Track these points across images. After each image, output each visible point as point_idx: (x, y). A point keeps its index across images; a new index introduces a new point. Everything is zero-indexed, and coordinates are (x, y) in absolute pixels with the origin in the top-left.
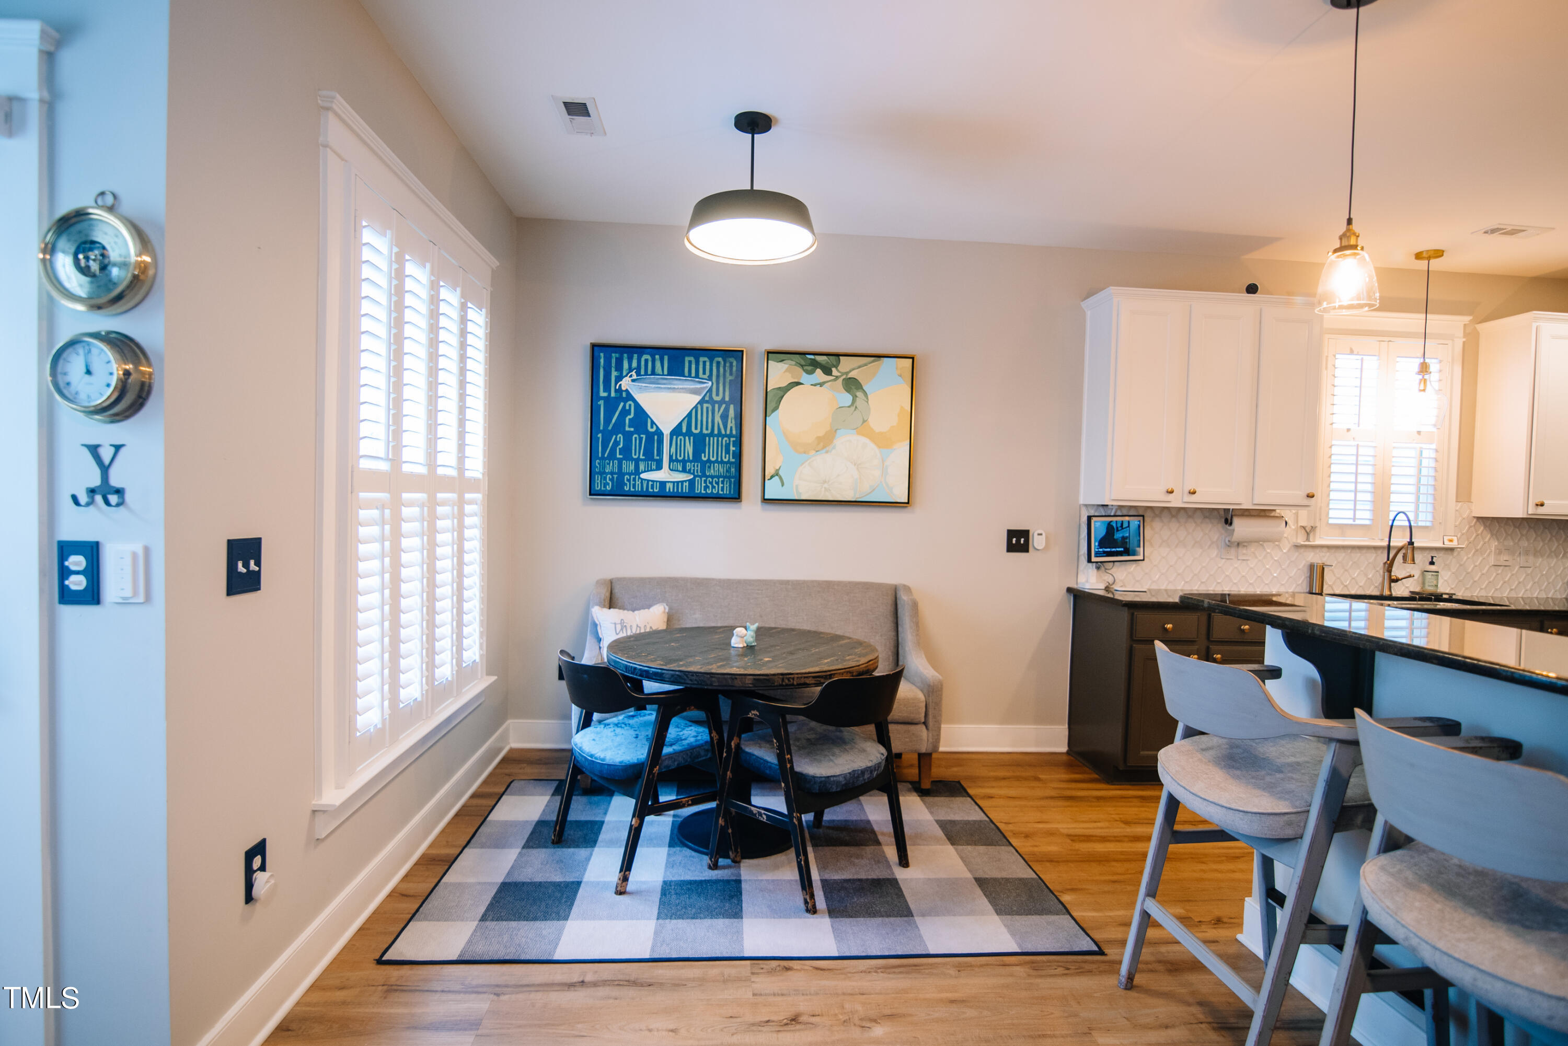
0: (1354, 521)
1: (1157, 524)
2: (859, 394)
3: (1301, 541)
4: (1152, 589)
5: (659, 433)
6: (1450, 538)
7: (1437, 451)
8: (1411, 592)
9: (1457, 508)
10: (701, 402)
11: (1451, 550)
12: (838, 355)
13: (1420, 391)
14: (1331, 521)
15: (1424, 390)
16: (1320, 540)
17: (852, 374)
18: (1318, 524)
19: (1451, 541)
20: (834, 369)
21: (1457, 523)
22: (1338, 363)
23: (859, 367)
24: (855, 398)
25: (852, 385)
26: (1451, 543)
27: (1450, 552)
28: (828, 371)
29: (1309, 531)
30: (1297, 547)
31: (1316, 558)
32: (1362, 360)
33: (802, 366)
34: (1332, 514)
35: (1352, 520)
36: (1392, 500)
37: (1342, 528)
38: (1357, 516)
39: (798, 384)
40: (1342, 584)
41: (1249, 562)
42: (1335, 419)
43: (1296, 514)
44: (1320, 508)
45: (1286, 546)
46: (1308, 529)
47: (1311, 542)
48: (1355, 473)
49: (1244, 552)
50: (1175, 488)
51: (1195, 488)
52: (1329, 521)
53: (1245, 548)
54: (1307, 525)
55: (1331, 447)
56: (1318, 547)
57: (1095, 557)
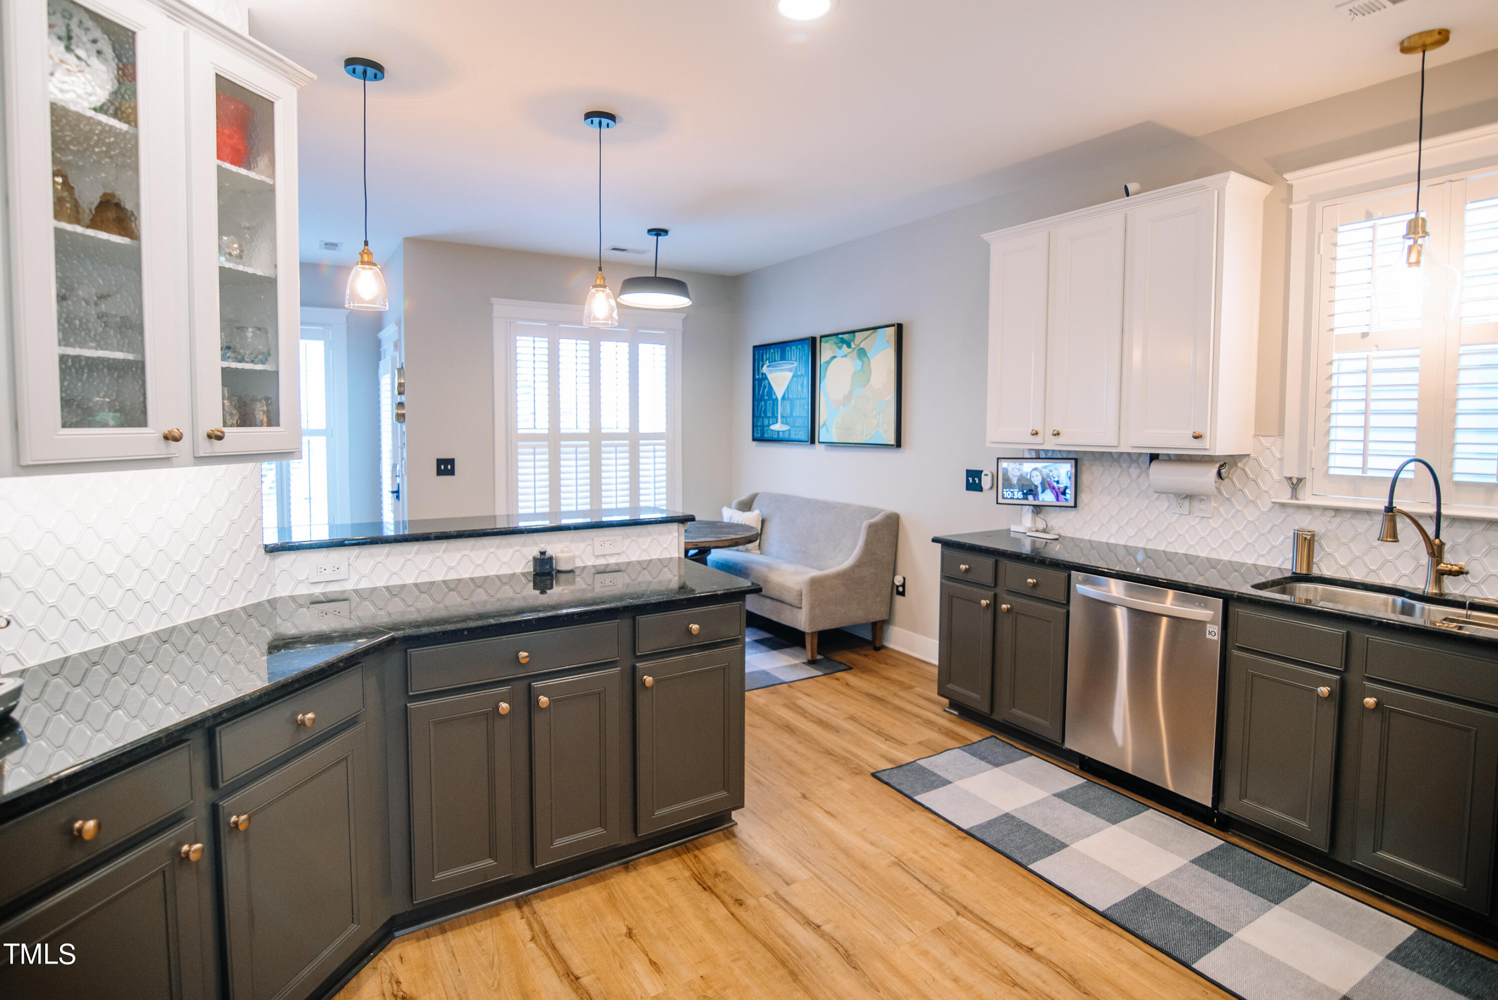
2: (865, 360)
3: (1285, 498)
4: (1094, 541)
5: (777, 399)
10: (793, 376)
12: (853, 332)
13: (1411, 264)
14: (1332, 471)
15: (1416, 263)
16: (1307, 498)
17: (862, 345)
18: (1308, 476)
20: (852, 344)
22: (1340, 238)
23: (865, 339)
24: (863, 362)
25: (862, 353)
28: (849, 346)
29: (1295, 485)
30: (1283, 505)
31: (1305, 522)
33: (836, 343)
34: (1334, 461)
35: (1361, 471)
36: (1458, 440)
37: (1354, 483)
38: (1370, 465)
39: (834, 357)
40: (1367, 567)
41: (1210, 520)
42: (1337, 321)
43: (1281, 459)
44: (1311, 452)
45: (1265, 505)
46: (1295, 481)
47: (1297, 499)
48: (1366, 400)
49: (1203, 507)
50: (1039, 429)
51: (1058, 429)
52: (1327, 471)
53: (1203, 503)
54: (1295, 475)
55: (1331, 363)
56: (1309, 507)
57: (1003, 498)
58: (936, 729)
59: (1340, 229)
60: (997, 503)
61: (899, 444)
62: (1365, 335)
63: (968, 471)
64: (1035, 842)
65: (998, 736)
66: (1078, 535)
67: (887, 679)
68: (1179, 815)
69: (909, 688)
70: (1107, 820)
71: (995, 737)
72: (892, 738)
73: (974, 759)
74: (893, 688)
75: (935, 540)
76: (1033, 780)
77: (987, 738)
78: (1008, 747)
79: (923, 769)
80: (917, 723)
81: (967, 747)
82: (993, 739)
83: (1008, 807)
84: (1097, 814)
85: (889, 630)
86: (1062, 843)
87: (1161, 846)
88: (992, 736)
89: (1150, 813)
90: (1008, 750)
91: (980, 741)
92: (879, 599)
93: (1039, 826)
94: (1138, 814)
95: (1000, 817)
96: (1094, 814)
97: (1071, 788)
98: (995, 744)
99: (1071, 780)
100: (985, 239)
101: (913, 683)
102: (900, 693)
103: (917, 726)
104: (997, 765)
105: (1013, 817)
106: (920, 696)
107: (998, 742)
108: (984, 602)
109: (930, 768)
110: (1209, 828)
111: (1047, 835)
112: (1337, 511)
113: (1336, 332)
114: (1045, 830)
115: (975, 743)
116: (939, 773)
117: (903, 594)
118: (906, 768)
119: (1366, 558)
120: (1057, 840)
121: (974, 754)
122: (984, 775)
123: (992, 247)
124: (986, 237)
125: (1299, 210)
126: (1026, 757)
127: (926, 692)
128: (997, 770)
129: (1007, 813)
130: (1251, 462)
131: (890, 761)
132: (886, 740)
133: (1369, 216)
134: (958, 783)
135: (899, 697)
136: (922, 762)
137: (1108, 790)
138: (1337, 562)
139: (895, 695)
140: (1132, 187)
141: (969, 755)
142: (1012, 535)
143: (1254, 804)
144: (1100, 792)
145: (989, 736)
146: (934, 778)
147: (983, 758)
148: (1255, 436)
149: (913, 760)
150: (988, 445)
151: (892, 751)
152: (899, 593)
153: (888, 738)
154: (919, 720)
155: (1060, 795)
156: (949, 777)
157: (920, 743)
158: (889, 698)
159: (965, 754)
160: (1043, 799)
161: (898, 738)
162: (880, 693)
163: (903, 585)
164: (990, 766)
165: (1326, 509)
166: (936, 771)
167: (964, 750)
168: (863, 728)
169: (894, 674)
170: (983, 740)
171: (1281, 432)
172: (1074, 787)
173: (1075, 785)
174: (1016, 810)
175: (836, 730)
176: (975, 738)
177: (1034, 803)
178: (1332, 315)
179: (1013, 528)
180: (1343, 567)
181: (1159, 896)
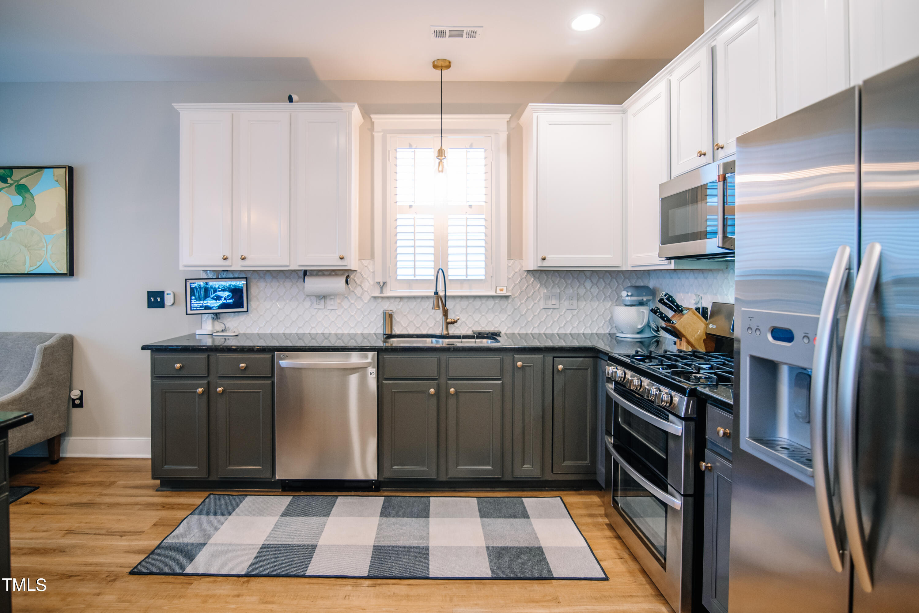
0: (414, 277)
1: (262, 284)
2: (26, 196)
3: (377, 294)
6: (501, 288)
7: (486, 220)
8: (473, 331)
9: (510, 265)
11: (507, 297)
12: (11, 168)
13: (439, 171)
14: (399, 278)
15: (442, 171)
16: (388, 293)
17: (22, 182)
18: (388, 281)
19: (501, 290)
20: (8, 179)
21: (510, 276)
22: (399, 155)
23: (28, 176)
24: (24, 198)
25: (22, 190)
26: (501, 292)
27: (505, 299)
28: (4, 180)
29: (383, 286)
30: (375, 298)
31: (388, 306)
32: (414, 152)
34: (399, 272)
35: (413, 276)
36: (449, 259)
37: (409, 283)
38: (416, 274)
40: (415, 326)
41: (337, 311)
42: (398, 198)
43: (374, 273)
44: (389, 267)
45: (366, 298)
46: (382, 284)
47: (384, 294)
48: (414, 240)
49: (332, 303)
50: (228, 255)
51: (245, 255)
52: (397, 277)
53: (332, 300)
54: (381, 281)
55: (396, 220)
56: (388, 298)
57: (191, 310)
58: (160, 508)
59: (398, 150)
60: (187, 314)
61: (71, 272)
62: (411, 206)
63: (149, 292)
64: (296, 554)
65: (214, 493)
66: (249, 331)
67: (84, 484)
68: (353, 493)
69: (111, 484)
70: (323, 516)
71: (212, 494)
72: (125, 532)
73: (209, 518)
74: (97, 490)
75: (144, 348)
76: (260, 512)
77: (207, 498)
78: (227, 497)
79: (171, 544)
80: (139, 509)
81: (197, 511)
82: (212, 496)
83: (261, 540)
84: (314, 515)
85: (66, 441)
86: (312, 545)
87: (360, 516)
88: (210, 495)
89: (340, 500)
90: (230, 500)
91: (203, 502)
92: (57, 415)
93: (290, 542)
94: (335, 503)
95: (260, 550)
96: (314, 516)
97: (288, 506)
98: (216, 499)
99: (284, 501)
100: (175, 107)
101: (112, 479)
102: (105, 492)
103: (141, 512)
104: (229, 513)
105: (269, 546)
106: (125, 487)
107: (217, 496)
108: (200, 390)
109: (180, 541)
110: (371, 493)
111: (300, 545)
112: (401, 298)
113: (398, 204)
114: (295, 542)
115: (201, 505)
116: (191, 541)
117: (81, 405)
118: (158, 551)
119: (415, 322)
120: (308, 545)
121: (206, 514)
122: (224, 525)
123: (181, 114)
124: (176, 106)
125: (378, 136)
126: (244, 499)
127: (128, 482)
128: (231, 517)
129: (263, 545)
130: (358, 275)
131: (139, 552)
132: (121, 536)
133: (410, 146)
134: (211, 541)
135: (106, 495)
136: (169, 540)
137: (309, 497)
138: (402, 326)
139: (101, 495)
140: (295, 97)
141: (203, 517)
142: (197, 337)
143: (399, 467)
144: (305, 500)
145: (207, 496)
146: (189, 547)
147: (215, 514)
148: (359, 259)
149: (160, 542)
150: (181, 268)
151: (134, 543)
152: (75, 406)
153: (122, 534)
154: (139, 507)
155: (285, 514)
156: (201, 541)
157: (155, 525)
158: (98, 500)
159: (199, 516)
160: (277, 522)
161: (132, 529)
162: (85, 499)
163: (81, 398)
164: (225, 517)
165: (396, 297)
166: (186, 541)
167: (195, 514)
168: (90, 536)
169: (87, 478)
170: (205, 500)
171: (372, 257)
172: (289, 504)
173: (288, 503)
174: (266, 539)
175: (61, 551)
176: (198, 501)
177: (274, 528)
178: (396, 195)
179: (198, 332)
180: (405, 328)
181: (384, 546)
